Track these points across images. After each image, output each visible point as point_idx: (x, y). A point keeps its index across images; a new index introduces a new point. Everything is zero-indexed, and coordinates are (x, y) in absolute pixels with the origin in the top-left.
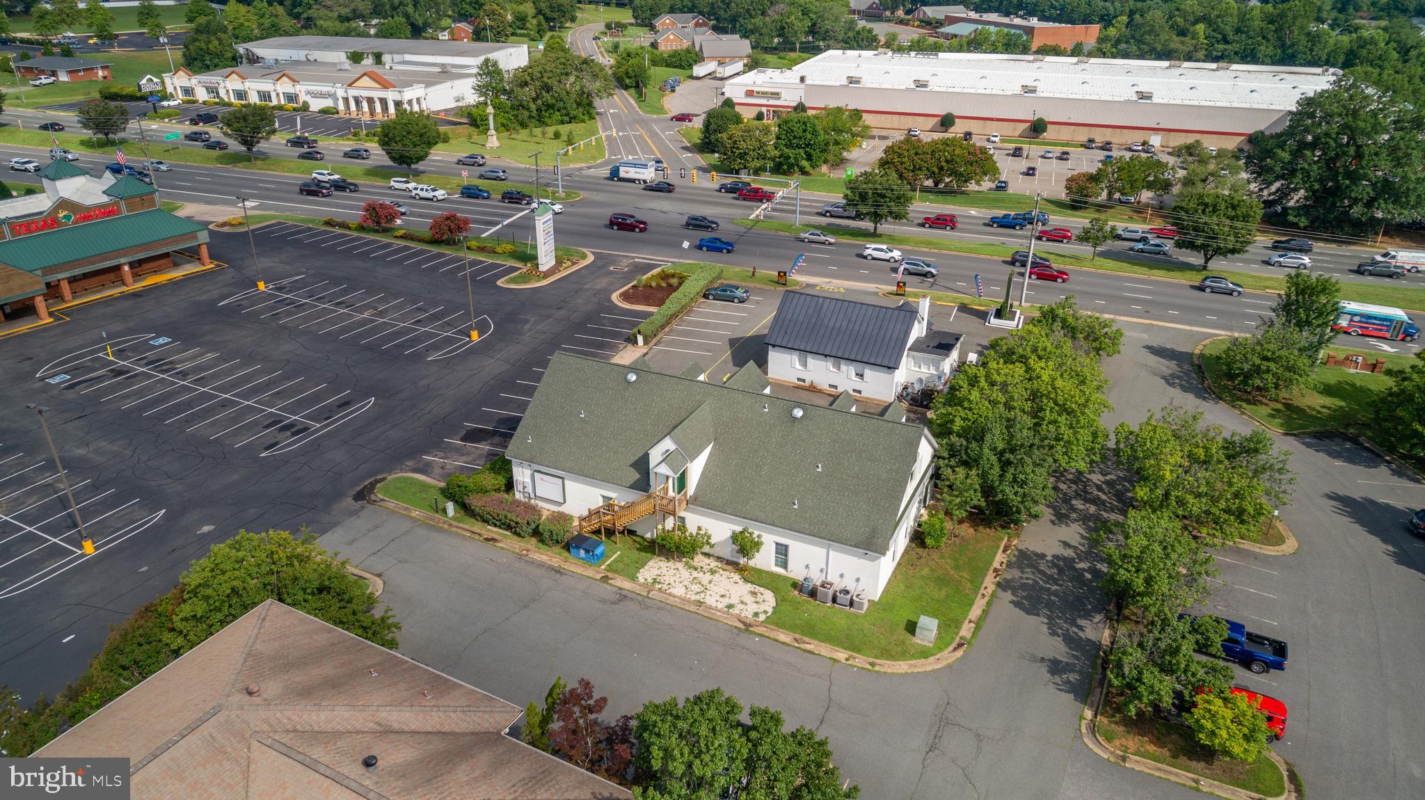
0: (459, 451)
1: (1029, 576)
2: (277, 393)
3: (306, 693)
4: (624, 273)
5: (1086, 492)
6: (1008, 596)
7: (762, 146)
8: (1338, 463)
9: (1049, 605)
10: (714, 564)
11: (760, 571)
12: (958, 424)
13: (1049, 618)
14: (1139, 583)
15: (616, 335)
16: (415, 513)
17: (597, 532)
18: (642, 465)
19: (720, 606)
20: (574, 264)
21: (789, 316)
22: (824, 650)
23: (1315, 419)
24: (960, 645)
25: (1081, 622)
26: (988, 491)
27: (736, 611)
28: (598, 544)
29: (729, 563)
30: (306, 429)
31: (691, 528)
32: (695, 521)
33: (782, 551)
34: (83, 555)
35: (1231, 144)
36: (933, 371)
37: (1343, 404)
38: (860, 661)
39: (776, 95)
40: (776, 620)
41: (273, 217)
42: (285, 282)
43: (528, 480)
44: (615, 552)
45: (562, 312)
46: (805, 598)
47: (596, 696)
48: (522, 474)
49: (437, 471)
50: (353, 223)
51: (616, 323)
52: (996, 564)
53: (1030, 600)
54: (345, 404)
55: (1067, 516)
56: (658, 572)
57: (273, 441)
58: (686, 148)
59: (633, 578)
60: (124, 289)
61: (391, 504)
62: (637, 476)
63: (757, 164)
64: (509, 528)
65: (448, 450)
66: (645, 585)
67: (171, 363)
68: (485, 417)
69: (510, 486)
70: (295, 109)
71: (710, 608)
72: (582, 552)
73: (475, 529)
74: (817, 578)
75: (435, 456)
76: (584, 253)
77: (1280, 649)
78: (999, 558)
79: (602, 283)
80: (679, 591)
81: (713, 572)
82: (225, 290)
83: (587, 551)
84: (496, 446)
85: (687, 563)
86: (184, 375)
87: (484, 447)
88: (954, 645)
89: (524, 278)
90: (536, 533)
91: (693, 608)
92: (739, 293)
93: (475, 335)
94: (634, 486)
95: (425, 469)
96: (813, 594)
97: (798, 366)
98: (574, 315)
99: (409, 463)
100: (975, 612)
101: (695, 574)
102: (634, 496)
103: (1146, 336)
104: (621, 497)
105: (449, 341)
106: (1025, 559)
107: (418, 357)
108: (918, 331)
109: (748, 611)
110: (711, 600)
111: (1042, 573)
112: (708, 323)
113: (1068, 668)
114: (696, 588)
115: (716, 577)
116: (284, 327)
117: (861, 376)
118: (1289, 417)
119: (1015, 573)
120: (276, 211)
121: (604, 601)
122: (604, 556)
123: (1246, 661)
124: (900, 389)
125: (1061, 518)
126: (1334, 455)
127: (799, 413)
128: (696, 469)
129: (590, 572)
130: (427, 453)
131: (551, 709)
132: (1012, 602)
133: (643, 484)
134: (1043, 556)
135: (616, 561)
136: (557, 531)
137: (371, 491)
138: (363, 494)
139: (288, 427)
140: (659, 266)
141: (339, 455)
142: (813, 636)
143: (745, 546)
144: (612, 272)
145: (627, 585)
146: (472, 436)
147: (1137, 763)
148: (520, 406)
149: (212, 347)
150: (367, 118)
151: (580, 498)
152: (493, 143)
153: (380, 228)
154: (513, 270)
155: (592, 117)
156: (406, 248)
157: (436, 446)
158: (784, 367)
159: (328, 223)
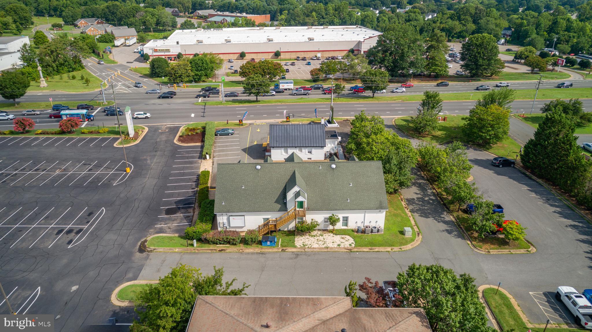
0: (170, 220)
1: (416, 206)
2: (47, 218)
4: (168, 132)
6: (417, 214)
7: (187, 71)
9: (430, 214)
10: (319, 232)
11: (340, 230)
13: (433, 217)
15: (193, 157)
17: (268, 233)
18: (280, 201)
19: (336, 246)
20: (142, 133)
21: (275, 135)
22: (382, 249)
23: (443, 138)
24: (418, 234)
25: (442, 216)
27: (342, 246)
29: (324, 230)
30: (81, 230)
31: (308, 221)
32: (309, 218)
33: (346, 219)
35: (343, 54)
36: (333, 146)
37: (445, 132)
38: (396, 249)
39: (168, 51)
40: (358, 245)
43: (225, 221)
44: (280, 240)
45: (158, 153)
46: (360, 234)
48: (222, 219)
50: (6, 131)
51: (188, 152)
52: (404, 205)
54: (90, 214)
56: (302, 242)
57: (69, 239)
58: (142, 77)
59: (295, 247)
61: (161, 249)
62: (280, 206)
63: (187, 79)
64: (229, 243)
65: (163, 220)
66: (301, 248)
68: (167, 203)
69: (214, 226)
71: (332, 248)
72: (269, 243)
73: (211, 248)
74: (363, 225)
75: (161, 224)
76: (144, 128)
77: (499, 207)
78: (403, 203)
79: (164, 137)
80: (315, 246)
81: (322, 235)
83: (271, 242)
84: (185, 213)
85: (309, 235)
87: (180, 215)
88: (417, 235)
89: (125, 142)
90: (242, 241)
91: (325, 250)
92: (230, 131)
93: (128, 170)
94: (280, 210)
95: (161, 231)
96: (364, 232)
97: (284, 154)
98: (166, 153)
99: (152, 230)
100: (413, 223)
101: (316, 238)
102: (279, 214)
104: (272, 216)
105: (116, 175)
106: (410, 201)
107: (107, 185)
109: (347, 244)
110: (331, 245)
111: (418, 204)
112: (227, 145)
113: (452, 231)
114: (321, 243)
115: (324, 236)
116: (15, 187)
118: (436, 139)
119: (411, 207)
121: (291, 259)
127: (334, 166)
129: (275, 250)
130: (156, 224)
132: (419, 216)
133: (283, 208)
134: (414, 199)
135: (282, 242)
136: (253, 236)
137: (145, 247)
138: (142, 249)
139: (70, 231)
140: (181, 127)
141: (111, 237)
142: (375, 245)
143: (332, 221)
144: (162, 133)
145: (294, 250)
146: (169, 212)
147: (493, 252)
148: (179, 195)
151: (254, 222)
152: (44, 84)
153: (25, 131)
154: (117, 139)
155: (83, 68)
156: (49, 138)
157: (156, 220)
158: (278, 155)
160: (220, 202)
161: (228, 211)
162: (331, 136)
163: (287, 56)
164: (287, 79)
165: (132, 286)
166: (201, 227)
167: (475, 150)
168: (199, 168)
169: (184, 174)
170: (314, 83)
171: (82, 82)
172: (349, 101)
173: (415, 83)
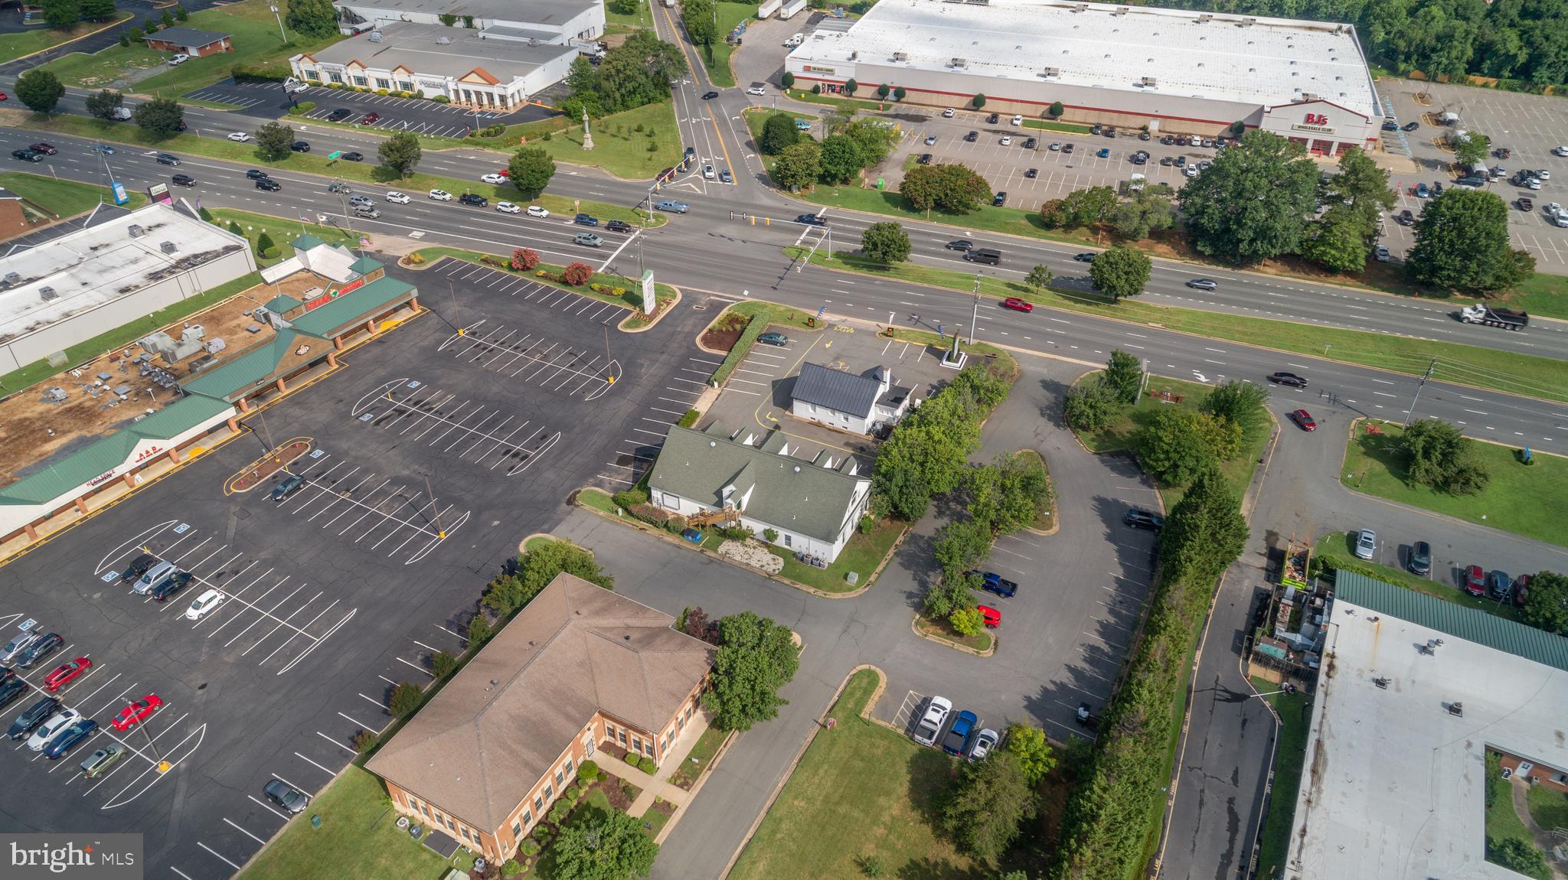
0: (617, 471)
1: (913, 548)
2: (502, 428)
3: (597, 613)
4: (704, 312)
5: (959, 497)
6: (898, 560)
7: (809, 166)
8: (1113, 475)
9: (917, 564)
10: (756, 544)
11: (778, 547)
12: (883, 469)
13: (915, 571)
14: (945, 560)
15: (700, 378)
16: (601, 513)
17: (697, 526)
18: (719, 493)
19: (758, 566)
20: (668, 304)
21: (806, 380)
22: (804, 588)
23: (1119, 442)
24: (868, 585)
25: (930, 573)
26: (895, 507)
27: (765, 568)
28: (698, 533)
29: (763, 543)
30: (526, 456)
31: (744, 527)
32: (746, 523)
33: (788, 538)
34: (440, 539)
35: (1216, 131)
36: (890, 415)
38: (820, 593)
39: (830, 71)
40: (784, 573)
41: (442, 252)
42: (475, 326)
43: (660, 497)
44: (706, 537)
45: (664, 356)
46: (798, 562)
47: (704, 613)
48: (656, 494)
49: (608, 485)
50: (505, 259)
51: (701, 367)
52: (897, 542)
53: (908, 560)
54: (544, 437)
55: (943, 513)
56: (728, 548)
57: (511, 465)
58: (749, 144)
59: (716, 551)
60: (369, 335)
61: (587, 507)
62: (717, 500)
63: (805, 181)
64: (652, 523)
65: (610, 470)
66: (722, 555)
67: (428, 403)
68: (627, 447)
69: (649, 498)
70: (411, 97)
71: (753, 566)
72: (690, 537)
73: (634, 523)
74: (804, 552)
75: (604, 475)
76: (674, 292)
77: (1014, 586)
78: (901, 538)
79: (688, 326)
80: (738, 558)
81: (755, 548)
82: (438, 335)
83: (692, 537)
84: (637, 468)
85: (742, 543)
86: (440, 413)
87: (630, 469)
88: (865, 585)
89: (636, 321)
90: (666, 526)
91: (744, 567)
92: (781, 339)
93: (611, 379)
94: (715, 505)
95: (600, 484)
96: (802, 559)
97: (811, 411)
98: (672, 359)
99: (591, 480)
100: (880, 568)
101: (746, 549)
102: (715, 509)
103: (1045, 371)
104: (708, 509)
105: (595, 383)
106: (914, 539)
107: (578, 398)
108: (883, 389)
109: (770, 569)
110: (753, 563)
111: (919, 546)
112: (759, 366)
113: (916, 596)
114: (746, 556)
115: (756, 551)
116: (486, 371)
117: (847, 419)
118: (1104, 441)
119: (906, 547)
120: (441, 243)
121: (702, 563)
122: (702, 539)
123: (998, 592)
124: (870, 426)
125: (940, 513)
126: (1114, 469)
127: (798, 469)
128: (745, 500)
129: (694, 548)
130: (600, 473)
131: (685, 618)
132: (899, 563)
133: (720, 503)
134: (923, 537)
135: (707, 542)
136: (677, 525)
137: (575, 499)
138: (570, 502)
139: (516, 455)
140: (728, 304)
141: (550, 475)
142: (800, 581)
143: (770, 535)
144: (695, 312)
145: (713, 554)
146: (623, 461)
147: (931, 638)
148: (647, 437)
149: (449, 389)
150: (476, 109)
151: (687, 508)
152: (589, 144)
153: (526, 269)
154: (627, 313)
155: (667, 96)
156: (548, 289)
157: (603, 468)
158: (803, 411)
159: (485, 261)
160: (658, 474)
161: (665, 490)
162: (894, 399)
163: (1078, 117)
164: (1007, 204)
165: (541, 538)
166: (636, 494)
167: (1144, 482)
168: (695, 400)
169: (671, 406)
170: (1043, 232)
171: (647, 144)
172: (1054, 303)
173: (1269, 274)
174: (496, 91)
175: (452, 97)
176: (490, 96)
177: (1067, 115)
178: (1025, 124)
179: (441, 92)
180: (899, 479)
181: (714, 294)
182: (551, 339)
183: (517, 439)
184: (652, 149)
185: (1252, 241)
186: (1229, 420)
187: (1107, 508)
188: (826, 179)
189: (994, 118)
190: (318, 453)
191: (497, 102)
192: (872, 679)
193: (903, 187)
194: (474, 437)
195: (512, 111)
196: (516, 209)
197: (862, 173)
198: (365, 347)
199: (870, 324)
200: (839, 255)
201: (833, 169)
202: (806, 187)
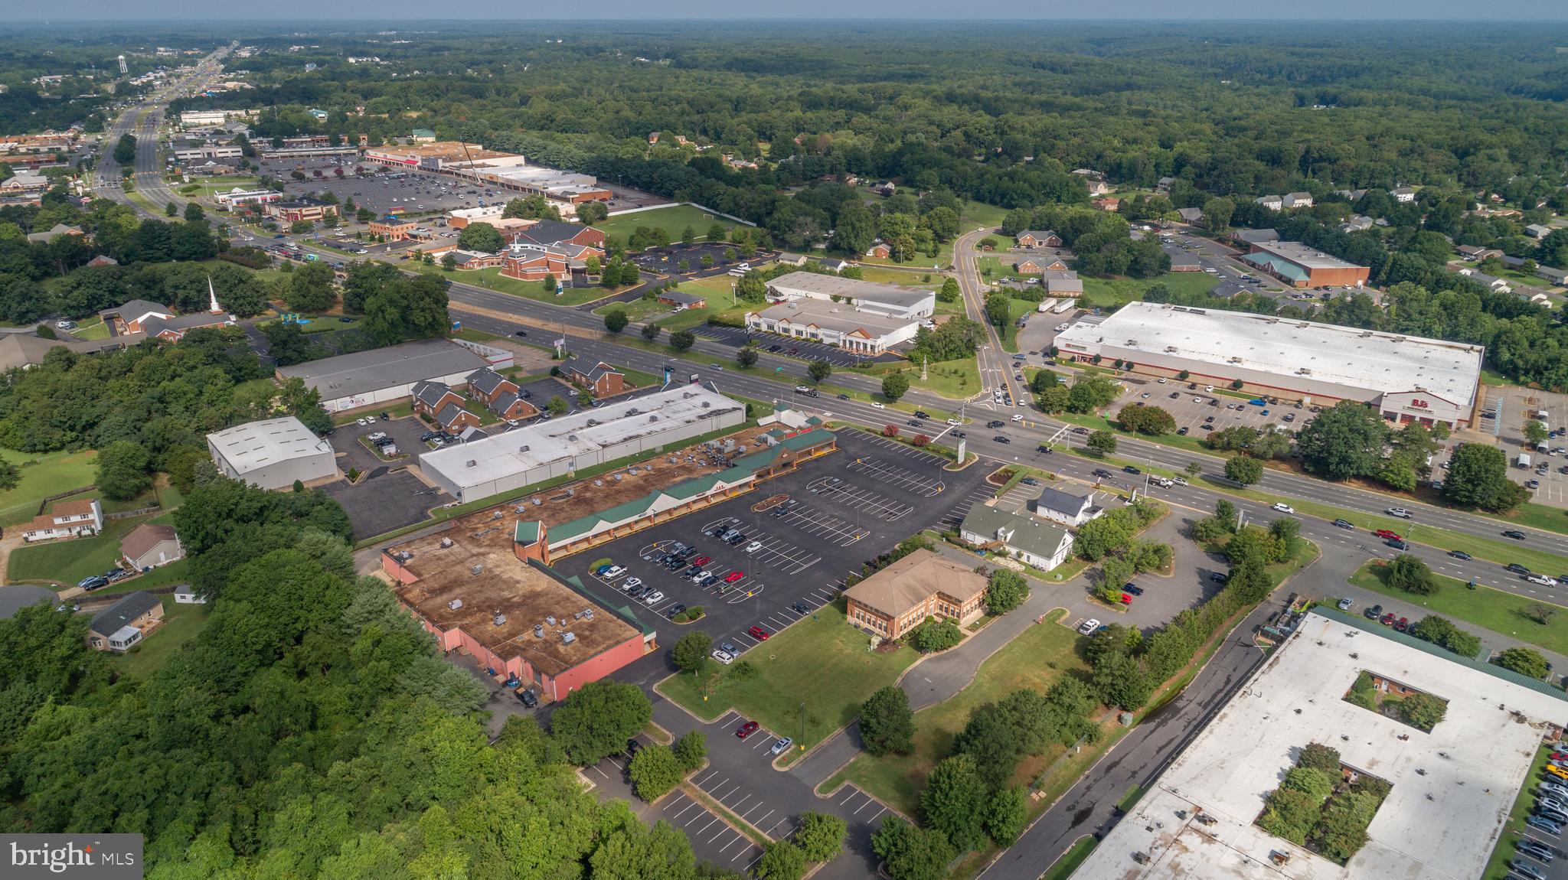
1: (1092, 572)
2: (883, 502)
3: (938, 560)
4: (991, 467)
6: (1084, 575)
7: (1062, 400)
10: (1011, 558)
11: (1022, 561)
12: (1083, 534)
15: (987, 494)
17: (983, 549)
18: (996, 534)
20: (971, 461)
21: (1046, 496)
24: (1067, 581)
26: (1085, 551)
27: (1018, 569)
28: (983, 551)
29: (1015, 559)
30: (896, 515)
31: (1007, 550)
32: (1008, 548)
33: (1029, 557)
34: (856, 539)
36: (1090, 518)
38: (1043, 580)
39: (1084, 348)
40: (1024, 571)
41: (843, 424)
42: (865, 459)
43: (965, 535)
45: (968, 483)
47: (987, 568)
48: (963, 533)
49: (938, 530)
50: (879, 430)
51: (988, 489)
52: (1084, 568)
53: (1089, 576)
54: (904, 509)
56: (998, 559)
58: (1025, 387)
59: (994, 560)
60: (811, 457)
62: (994, 536)
63: (1058, 408)
64: (960, 545)
65: (940, 525)
67: (844, 488)
68: (948, 517)
69: (959, 536)
70: (816, 342)
72: (979, 553)
73: (951, 545)
74: (1036, 564)
76: (975, 455)
77: (1141, 592)
78: (1086, 567)
79: (982, 471)
80: (1002, 563)
81: (1011, 560)
82: (846, 461)
84: (955, 525)
85: (1004, 558)
86: (850, 493)
87: (950, 525)
88: (1065, 581)
89: (952, 467)
90: (968, 548)
92: (1034, 482)
93: (940, 489)
94: (993, 538)
95: (935, 529)
96: (1033, 566)
97: (1047, 513)
98: (972, 485)
99: (929, 527)
100: (1074, 576)
101: (1006, 560)
102: (993, 541)
103: (1186, 515)
104: (989, 541)
105: (931, 490)
106: (1094, 569)
107: (922, 495)
108: (1087, 505)
109: (1021, 569)
110: (1010, 566)
111: (1096, 572)
112: (1020, 493)
113: (1090, 588)
114: (1008, 564)
115: (1012, 562)
116: (873, 479)
117: (1066, 517)
119: (1089, 571)
120: (842, 420)
122: (984, 554)
123: (1132, 592)
124: (1079, 522)
126: (1211, 558)
127: (1037, 525)
128: (1009, 535)
129: (980, 558)
130: (933, 525)
131: (978, 569)
133: (996, 538)
134: (1098, 569)
135: (987, 555)
136: (974, 547)
137: (921, 533)
138: (919, 534)
139: (891, 513)
140: (1005, 464)
141: (909, 523)
142: (1032, 575)
143: (1019, 555)
144: (986, 466)
145: (990, 561)
146: (944, 522)
147: (1095, 603)
148: (958, 514)
149: (854, 484)
150: (855, 352)
151: (979, 540)
152: (924, 377)
153: (891, 436)
154: (948, 462)
155: (974, 354)
156: (903, 447)
157: (935, 524)
158: (1042, 512)
159: (868, 430)
160: (965, 523)
161: (967, 529)
162: (1093, 510)
163: (1254, 390)
164: (1189, 434)
166: (953, 534)
168: (984, 502)
170: (1207, 451)
171: (960, 381)
172: (1202, 485)
173: (1353, 487)
174: (869, 342)
175: (841, 344)
176: (865, 345)
177: (1245, 388)
178: (1215, 391)
179: (835, 341)
180: (1088, 537)
181: (997, 460)
182: (907, 469)
183: (891, 507)
184: (964, 384)
185: (1338, 464)
186: (1279, 537)
187: (1201, 573)
188: (1071, 409)
189: (1193, 386)
190: (793, 501)
191: (869, 349)
192: (1063, 612)
193: (1119, 417)
194: (869, 504)
195: (877, 355)
196: (883, 407)
197: (1095, 409)
198: (808, 462)
199: (1088, 483)
200: (1074, 449)
201: (1076, 404)
202: (1058, 412)
